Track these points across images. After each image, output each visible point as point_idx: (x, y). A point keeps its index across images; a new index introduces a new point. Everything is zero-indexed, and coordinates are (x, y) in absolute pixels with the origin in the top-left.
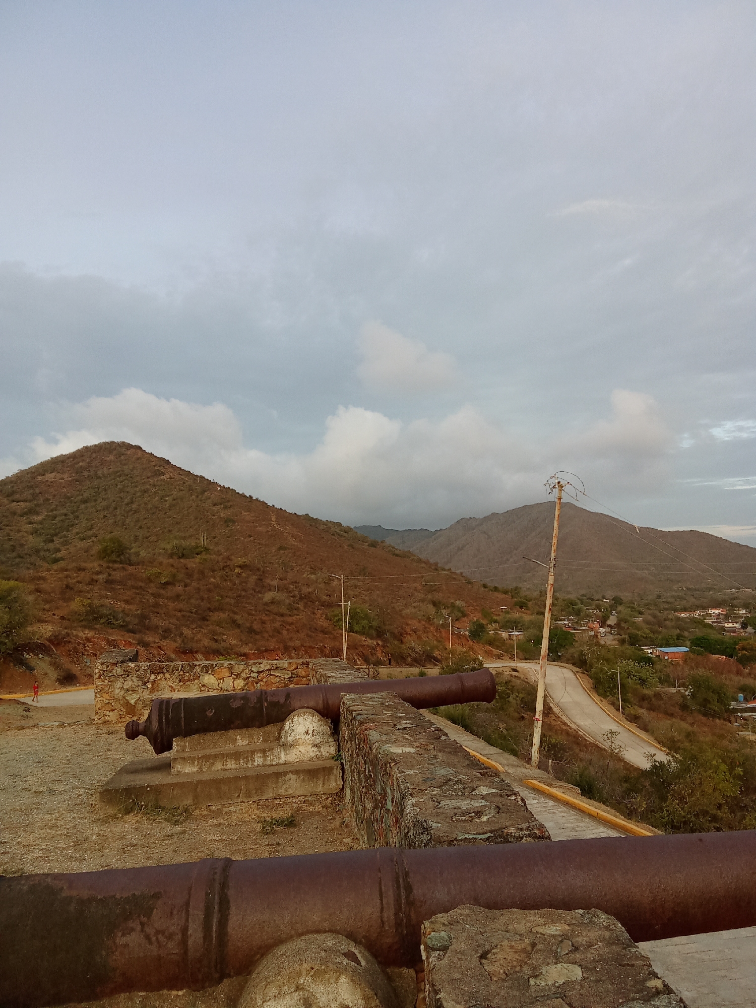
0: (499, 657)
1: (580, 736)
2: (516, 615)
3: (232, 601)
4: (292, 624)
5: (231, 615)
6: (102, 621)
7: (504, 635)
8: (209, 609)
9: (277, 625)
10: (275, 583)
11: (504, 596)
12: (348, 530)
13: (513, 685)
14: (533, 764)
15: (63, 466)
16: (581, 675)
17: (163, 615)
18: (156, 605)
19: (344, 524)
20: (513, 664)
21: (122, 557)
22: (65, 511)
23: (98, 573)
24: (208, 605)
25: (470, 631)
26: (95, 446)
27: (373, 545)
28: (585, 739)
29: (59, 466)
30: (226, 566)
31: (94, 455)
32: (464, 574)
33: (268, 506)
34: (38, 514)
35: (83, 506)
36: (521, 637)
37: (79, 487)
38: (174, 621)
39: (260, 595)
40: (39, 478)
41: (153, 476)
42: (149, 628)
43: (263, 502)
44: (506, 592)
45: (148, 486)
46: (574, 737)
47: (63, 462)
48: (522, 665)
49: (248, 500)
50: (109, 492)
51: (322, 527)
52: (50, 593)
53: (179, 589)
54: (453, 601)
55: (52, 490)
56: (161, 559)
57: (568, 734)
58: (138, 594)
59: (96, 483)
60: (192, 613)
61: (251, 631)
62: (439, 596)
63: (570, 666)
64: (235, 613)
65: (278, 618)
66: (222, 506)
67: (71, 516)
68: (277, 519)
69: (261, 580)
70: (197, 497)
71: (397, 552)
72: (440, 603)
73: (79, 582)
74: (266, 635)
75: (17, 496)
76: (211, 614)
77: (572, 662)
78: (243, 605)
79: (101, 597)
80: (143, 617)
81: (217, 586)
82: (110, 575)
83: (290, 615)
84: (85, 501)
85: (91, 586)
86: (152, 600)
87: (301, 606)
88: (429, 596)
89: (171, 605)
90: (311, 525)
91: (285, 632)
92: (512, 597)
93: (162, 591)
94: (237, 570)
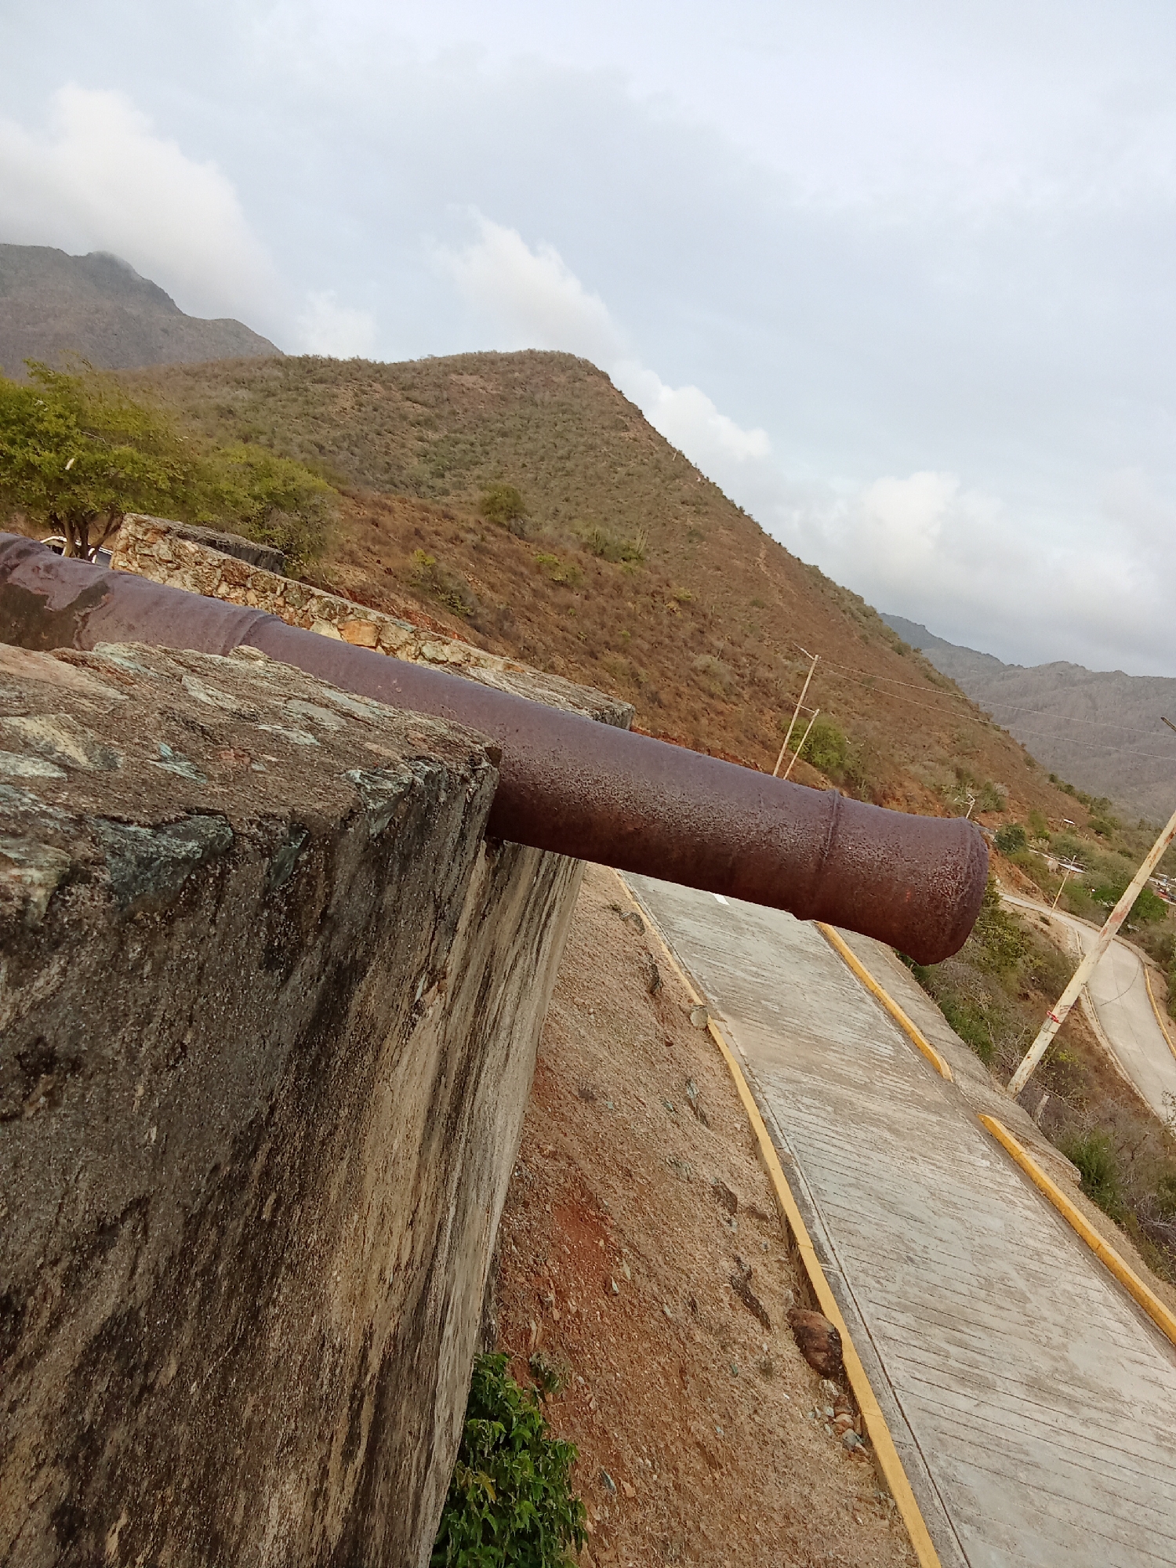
0: (1028, 891)
1: (1107, 1061)
2: (1084, 841)
3: (646, 646)
4: (721, 713)
5: (636, 664)
6: (443, 597)
7: (1052, 863)
8: (607, 643)
9: (698, 706)
10: (720, 644)
11: (1078, 805)
12: (870, 613)
13: (1033, 940)
14: (1011, 1088)
15: (491, 370)
16: (1153, 972)
17: (536, 626)
18: (532, 608)
19: (868, 602)
20: (1047, 911)
21: (513, 522)
22: (472, 438)
23: (470, 530)
24: (608, 638)
25: (999, 837)
26: (545, 353)
27: (901, 650)
28: (1115, 1072)
29: (486, 368)
30: (659, 593)
31: (540, 367)
32: (1025, 748)
33: (761, 533)
34: (436, 430)
35: (499, 440)
36: (1076, 877)
37: (502, 410)
38: (548, 640)
39: (691, 653)
40: (454, 377)
41: (612, 428)
42: (505, 635)
43: (757, 524)
44: (1083, 800)
45: (598, 442)
46: (1099, 1060)
47: (493, 363)
48: (1061, 919)
49: (737, 512)
50: (541, 431)
51: (831, 593)
52: (388, 532)
53: (575, 598)
54: (990, 780)
55: (465, 401)
56: (568, 546)
57: (1089, 1050)
58: (513, 582)
59: (527, 411)
60: (579, 639)
61: (654, 698)
62: (970, 766)
63: (1141, 952)
64: (642, 664)
65: (705, 698)
66: (694, 508)
67: (479, 449)
68: (767, 556)
69: (702, 632)
70: (663, 482)
71: (934, 675)
72: (968, 775)
73: (437, 533)
74: (674, 714)
75: (415, 394)
76: (607, 651)
77: (1148, 946)
78: (660, 658)
79: (458, 564)
80: (505, 615)
81: (632, 616)
82: (483, 539)
83: (724, 701)
84: (504, 435)
85: (451, 545)
86: (529, 598)
87: (746, 694)
88: (956, 759)
89: (554, 616)
90: (815, 585)
91: (704, 721)
92: (1091, 811)
93: (549, 592)
94: (673, 605)
